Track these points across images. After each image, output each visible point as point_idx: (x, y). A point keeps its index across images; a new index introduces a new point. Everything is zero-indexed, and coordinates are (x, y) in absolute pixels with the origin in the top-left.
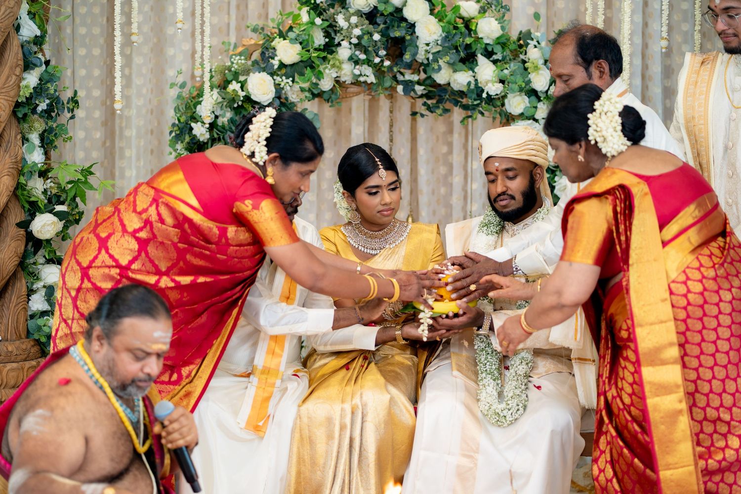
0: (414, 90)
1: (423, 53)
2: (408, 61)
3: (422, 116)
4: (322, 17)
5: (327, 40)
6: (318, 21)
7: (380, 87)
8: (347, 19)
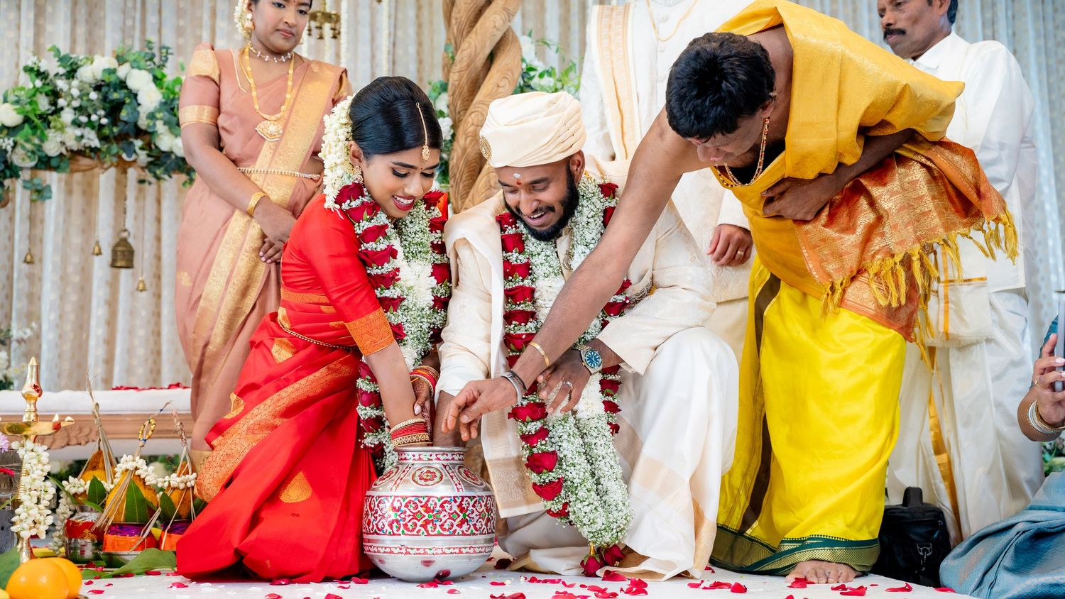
0: (135, 152)
1: (144, 118)
2: (125, 119)
3: (150, 183)
4: (43, 80)
5: (53, 108)
6: (39, 83)
7: (108, 156)
8: (70, 84)
